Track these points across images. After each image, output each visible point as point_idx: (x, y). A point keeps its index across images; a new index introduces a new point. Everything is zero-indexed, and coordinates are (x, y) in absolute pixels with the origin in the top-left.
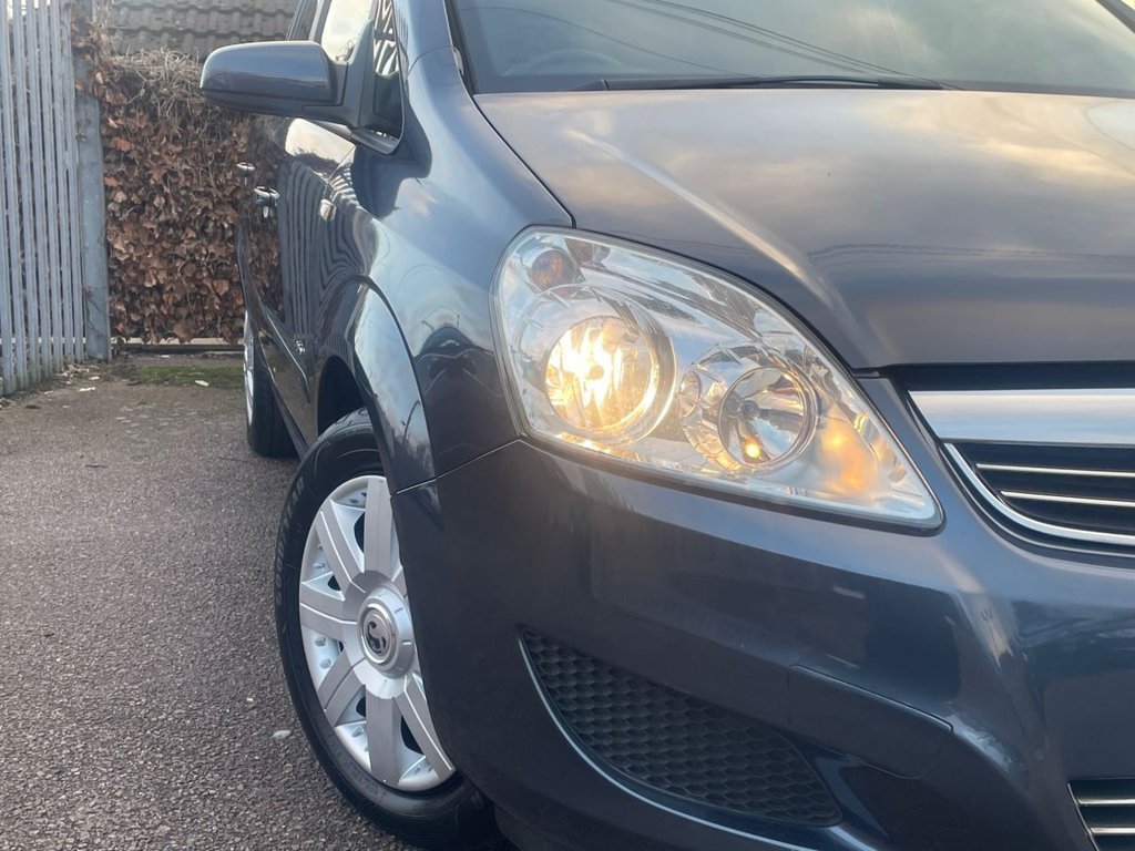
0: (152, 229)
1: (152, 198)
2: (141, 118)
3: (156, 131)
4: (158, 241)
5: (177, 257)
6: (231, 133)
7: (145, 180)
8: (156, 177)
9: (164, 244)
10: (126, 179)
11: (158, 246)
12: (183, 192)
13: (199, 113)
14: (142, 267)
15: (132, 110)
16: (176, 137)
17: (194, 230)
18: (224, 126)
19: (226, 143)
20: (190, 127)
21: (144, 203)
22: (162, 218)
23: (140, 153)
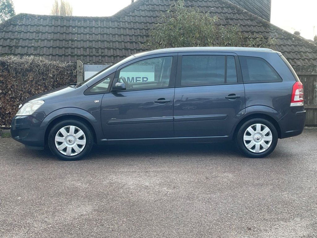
0: (8, 99)
1: (8, 91)
2: (6, 72)
3: (9, 75)
4: (10, 102)
5: (14, 105)
6: (28, 75)
7: (6, 87)
8: (9, 86)
9: (11, 102)
10: (2, 87)
11: (9, 103)
12: (16, 90)
13: (20, 70)
14: (5, 108)
15: (4, 70)
16: (14, 77)
17: (18, 99)
18: (26, 73)
19: (26, 77)
20: (18, 74)
21: (6, 92)
22: (10, 96)
23: (5, 81)
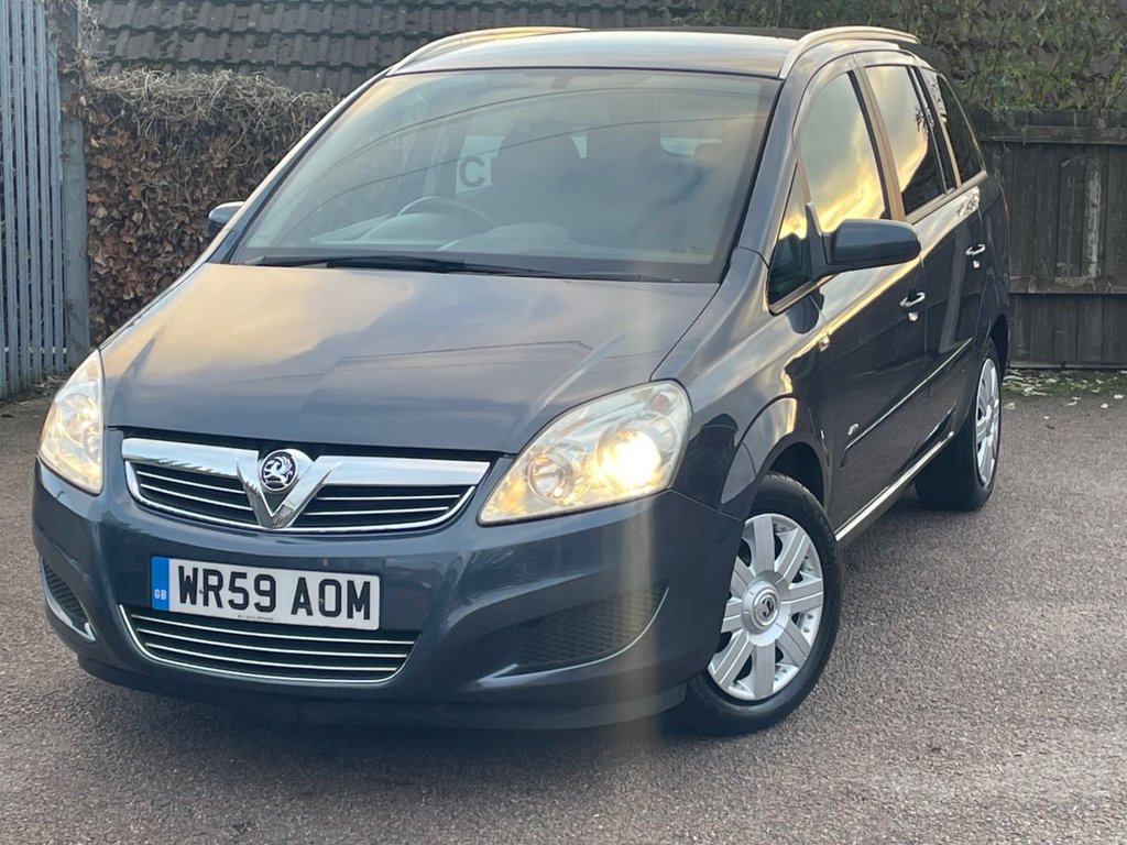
0: (130, 243)
1: (131, 214)
2: (122, 136)
3: (137, 148)
4: (137, 254)
5: (154, 270)
6: (208, 148)
7: (125, 195)
8: (135, 193)
9: (143, 258)
10: (108, 195)
11: (137, 259)
12: (161, 208)
13: (177, 129)
14: (121, 280)
15: (114, 129)
16: (155, 154)
17: (171, 243)
18: (202, 141)
19: (203, 157)
20: (169, 144)
21: (124, 218)
22: (140, 233)
23: (120, 170)
